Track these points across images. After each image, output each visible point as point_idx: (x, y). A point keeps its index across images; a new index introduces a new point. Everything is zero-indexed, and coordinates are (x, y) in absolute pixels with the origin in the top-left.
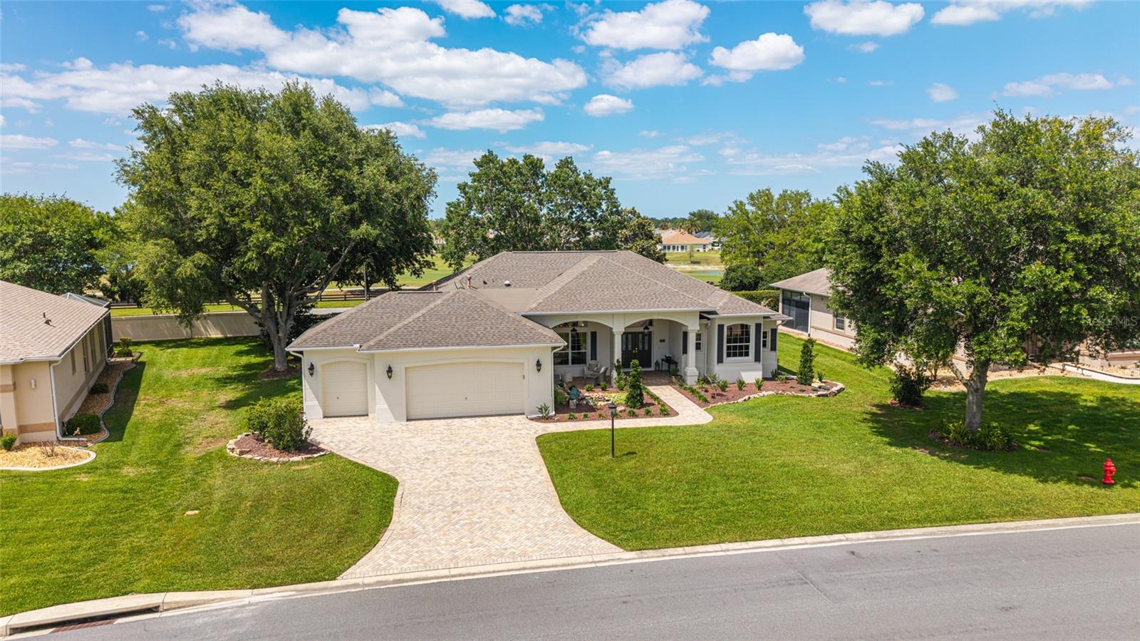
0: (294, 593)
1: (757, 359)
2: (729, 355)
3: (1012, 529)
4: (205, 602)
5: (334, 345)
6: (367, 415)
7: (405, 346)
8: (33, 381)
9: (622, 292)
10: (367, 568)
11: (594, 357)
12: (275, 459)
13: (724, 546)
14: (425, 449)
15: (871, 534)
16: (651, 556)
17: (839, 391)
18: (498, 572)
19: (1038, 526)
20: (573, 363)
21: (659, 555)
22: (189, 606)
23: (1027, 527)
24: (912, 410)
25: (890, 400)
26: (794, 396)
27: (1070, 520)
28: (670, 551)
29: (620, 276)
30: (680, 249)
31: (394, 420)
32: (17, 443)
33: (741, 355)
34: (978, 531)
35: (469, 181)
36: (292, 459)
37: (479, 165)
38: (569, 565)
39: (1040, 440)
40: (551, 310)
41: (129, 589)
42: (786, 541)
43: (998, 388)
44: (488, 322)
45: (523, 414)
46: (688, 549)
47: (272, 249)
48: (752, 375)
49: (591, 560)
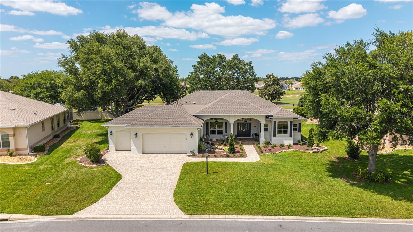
0: (55, 219)
1: (291, 135)
2: (278, 133)
3: (365, 221)
4: (24, 219)
5: (118, 125)
6: (131, 151)
7: (141, 126)
8: (20, 133)
9: (235, 107)
10: (86, 211)
11: (226, 132)
12: (88, 166)
13: (227, 216)
14: (141, 165)
15: (295, 217)
16: (195, 218)
17: (324, 151)
18: (132, 218)
19: (379, 222)
20: (218, 134)
21: (198, 217)
22: (18, 220)
23: (373, 221)
24: (353, 161)
25: (346, 156)
26: (302, 152)
27: (397, 220)
28: (204, 216)
29: (236, 101)
30: (302, 89)
31: (138, 153)
32: (14, 154)
33: (284, 133)
34: (347, 221)
35: (197, 64)
36: (93, 166)
37: (200, 58)
38: (160, 218)
39: (406, 179)
40: (204, 114)
41: (3, 211)
42: (255, 217)
43: (399, 153)
44: (175, 118)
45: (186, 153)
46: (211, 216)
47: (105, 89)
48: (288, 141)
49: (169, 217)
